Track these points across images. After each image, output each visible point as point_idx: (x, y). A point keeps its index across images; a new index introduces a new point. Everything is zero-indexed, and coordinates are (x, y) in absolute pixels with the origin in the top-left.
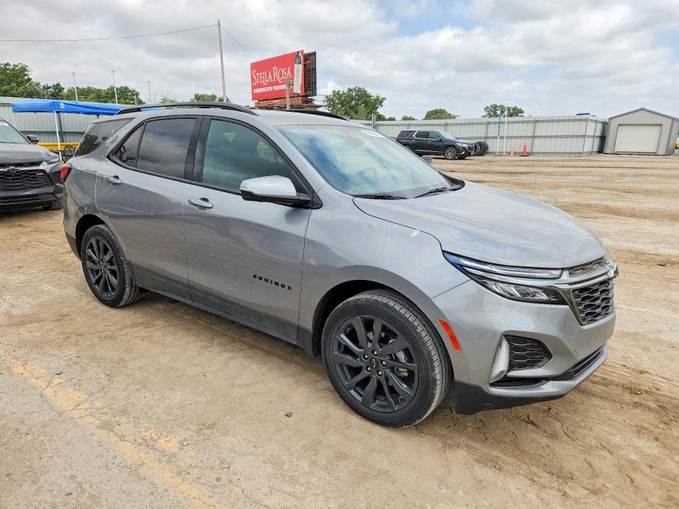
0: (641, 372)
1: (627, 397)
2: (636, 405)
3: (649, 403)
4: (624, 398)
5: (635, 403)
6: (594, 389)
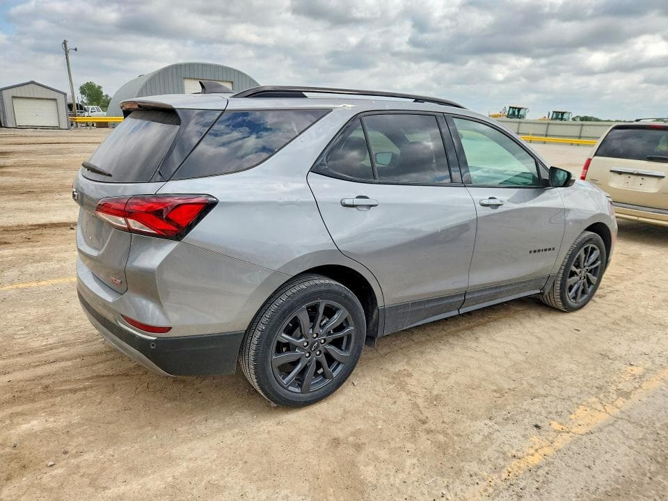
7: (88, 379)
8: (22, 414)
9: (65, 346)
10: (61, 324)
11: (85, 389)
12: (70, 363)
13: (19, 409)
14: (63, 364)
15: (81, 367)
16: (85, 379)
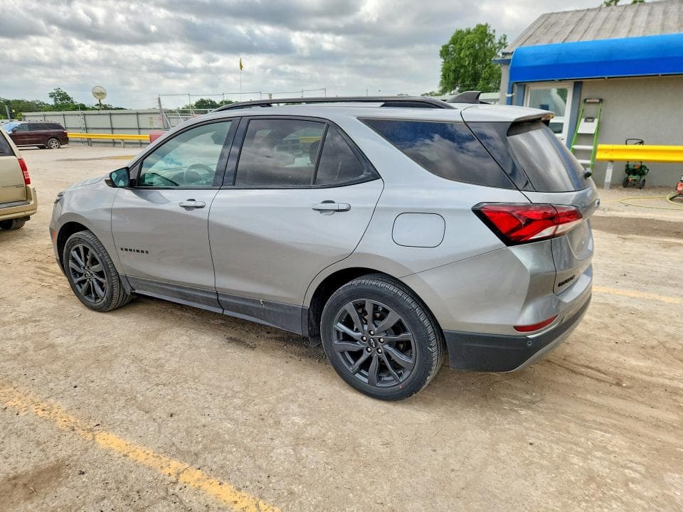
7: (581, 374)
8: (643, 373)
9: (584, 420)
10: (575, 460)
11: (588, 367)
12: (589, 397)
13: (644, 377)
14: (595, 399)
15: (580, 387)
16: (583, 375)
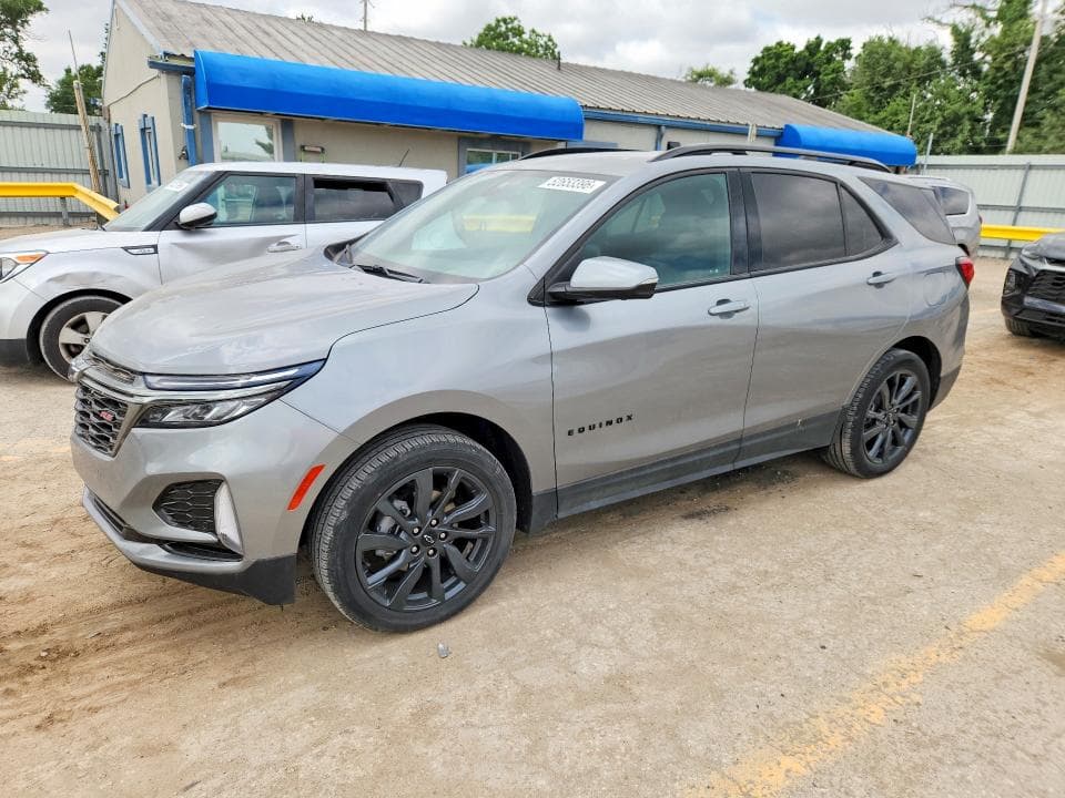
0: (50, 719)
1: (59, 635)
2: (43, 629)
3: (20, 646)
4: (64, 630)
5: (44, 632)
6: (120, 616)
